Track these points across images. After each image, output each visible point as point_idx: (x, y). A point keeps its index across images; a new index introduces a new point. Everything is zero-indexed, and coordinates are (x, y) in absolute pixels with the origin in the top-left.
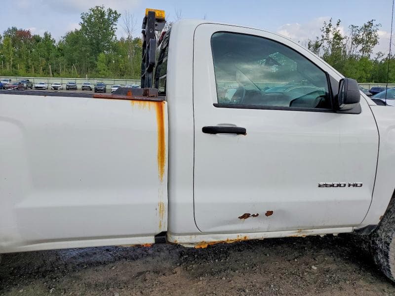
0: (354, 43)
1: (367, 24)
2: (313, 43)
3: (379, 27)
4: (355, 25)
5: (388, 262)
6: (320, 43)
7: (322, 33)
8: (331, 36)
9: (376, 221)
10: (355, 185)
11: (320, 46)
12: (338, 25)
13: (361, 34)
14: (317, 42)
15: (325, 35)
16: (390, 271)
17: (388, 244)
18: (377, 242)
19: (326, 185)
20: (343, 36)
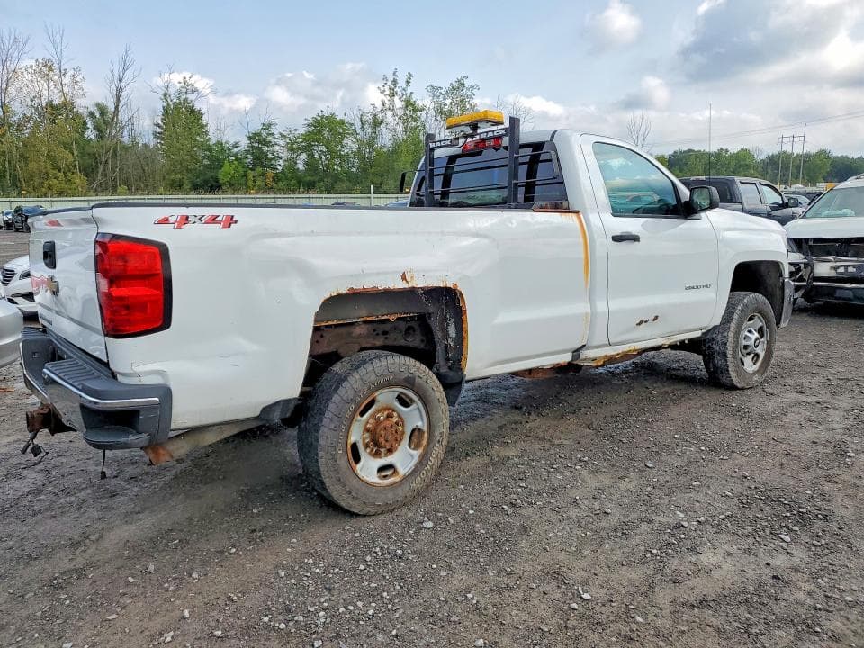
0: (439, 118)
1: (456, 84)
2: (369, 118)
3: (475, 91)
4: (436, 85)
5: (726, 361)
6: (380, 116)
7: (382, 97)
8: (399, 104)
9: (718, 323)
10: (707, 287)
11: (382, 122)
12: (408, 82)
13: (448, 102)
14: (375, 115)
15: (387, 99)
16: (728, 370)
17: (726, 344)
18: (714, 346)
19: (690, 288)
20: (419, 104)
